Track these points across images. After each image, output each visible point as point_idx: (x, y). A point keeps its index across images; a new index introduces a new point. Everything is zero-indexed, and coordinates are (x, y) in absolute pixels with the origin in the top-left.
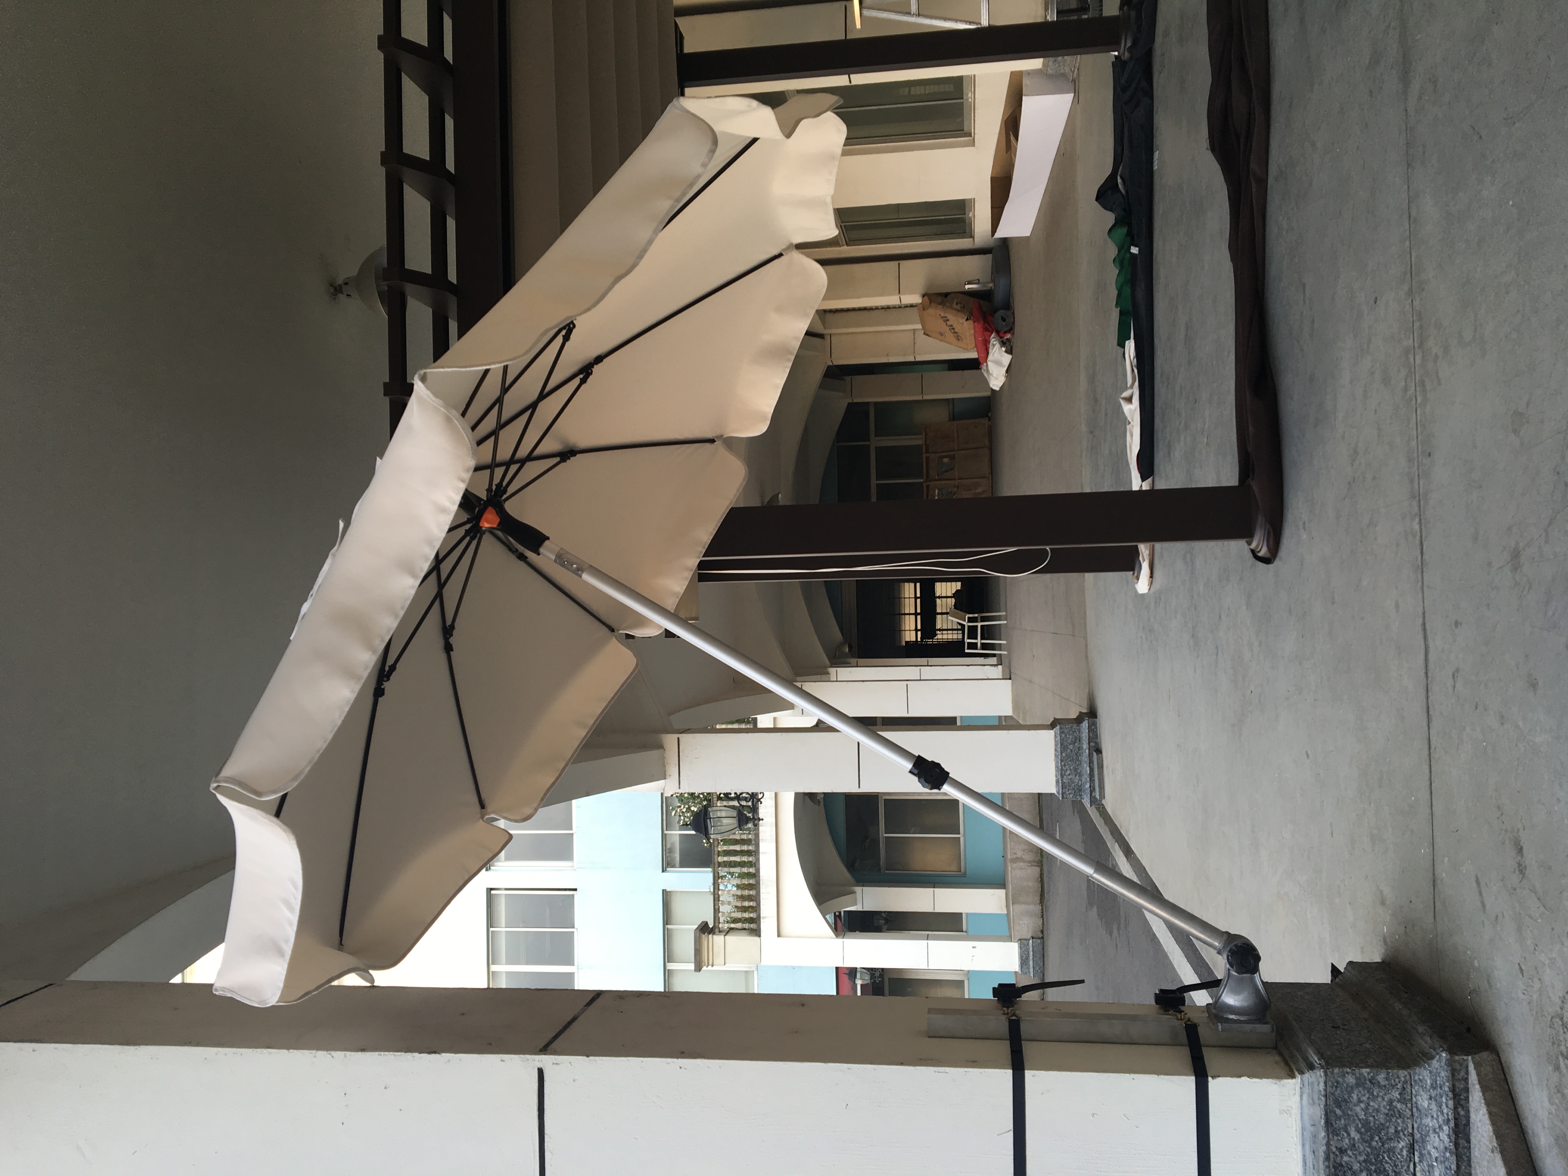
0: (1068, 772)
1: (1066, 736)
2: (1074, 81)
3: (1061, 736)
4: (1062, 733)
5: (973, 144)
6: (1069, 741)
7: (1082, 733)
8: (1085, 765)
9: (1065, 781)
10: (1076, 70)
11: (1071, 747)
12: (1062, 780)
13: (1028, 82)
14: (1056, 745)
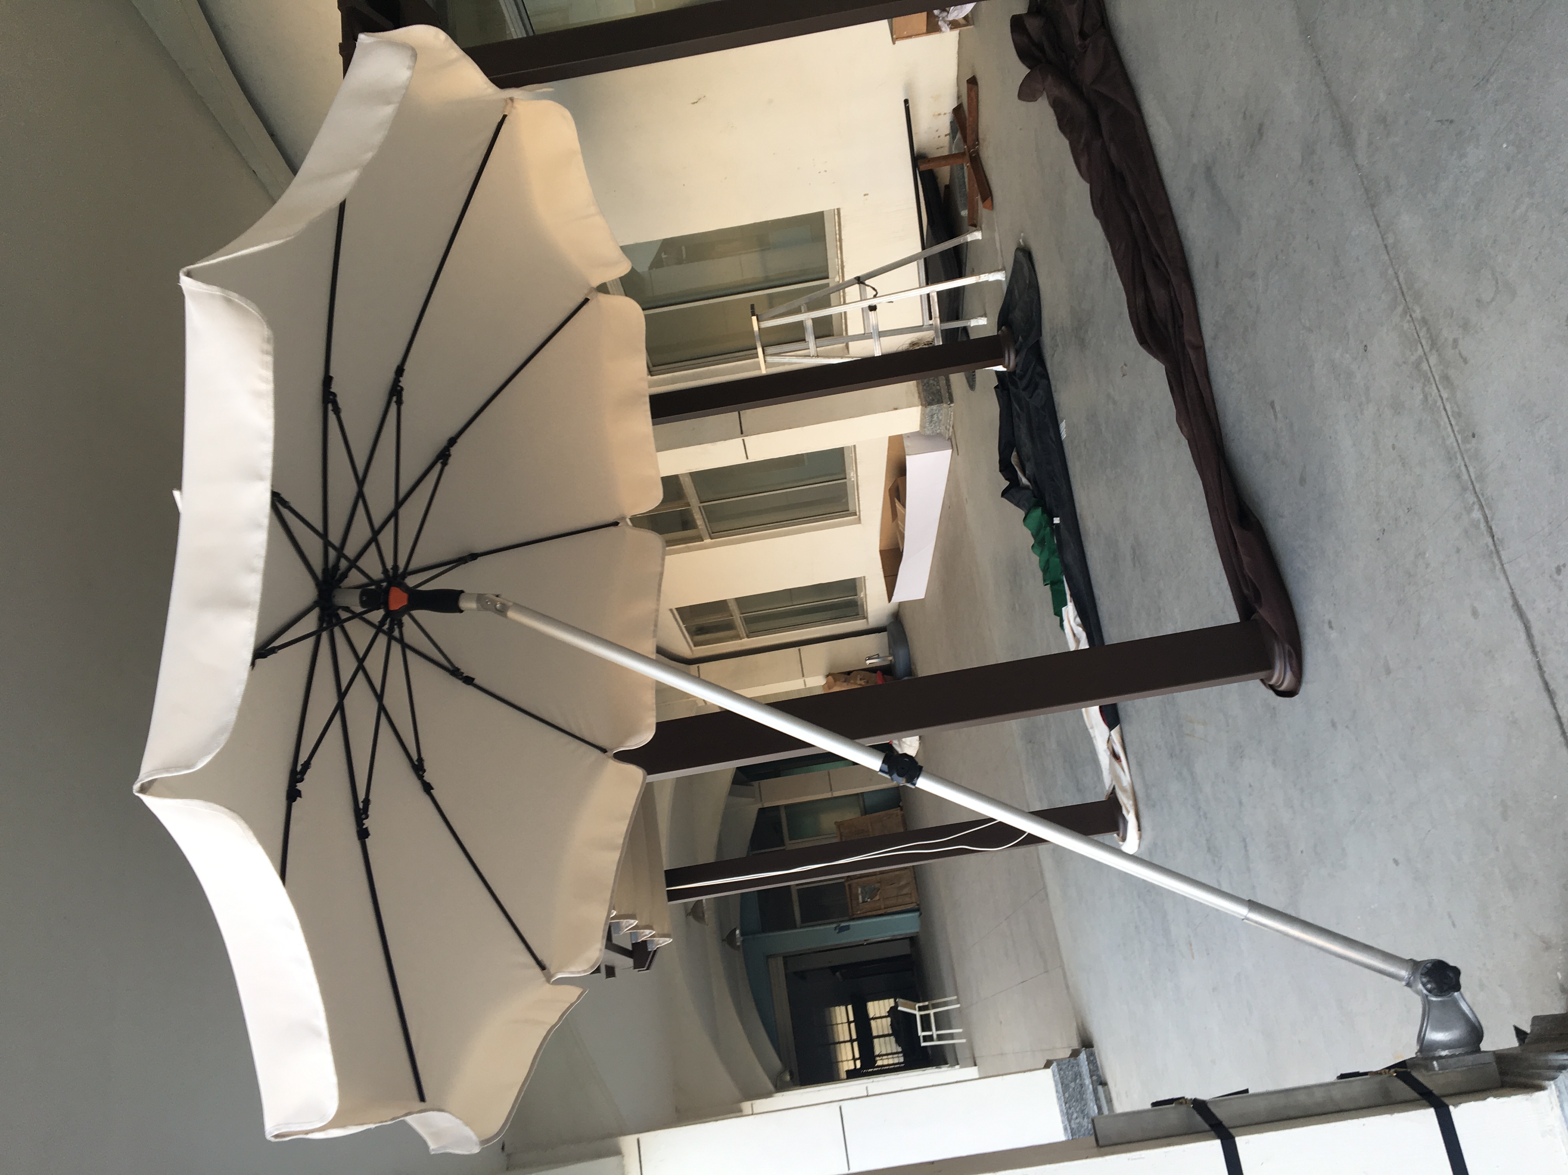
0: (1075, 1115)
1: (1065, 1073)
2: (950, 439)
3: (1060, 1074)
4: (1060, 1070)
5: (859, 521)
6: (1069, 1078)
7: (1081, 1067)
8: (1091, 1105)
9: (1073, 1126)
10: (951, 428)
11: (1072, 1085)
12: (1070, 1126)
13: (909, 444)
14: (1056, 1086)
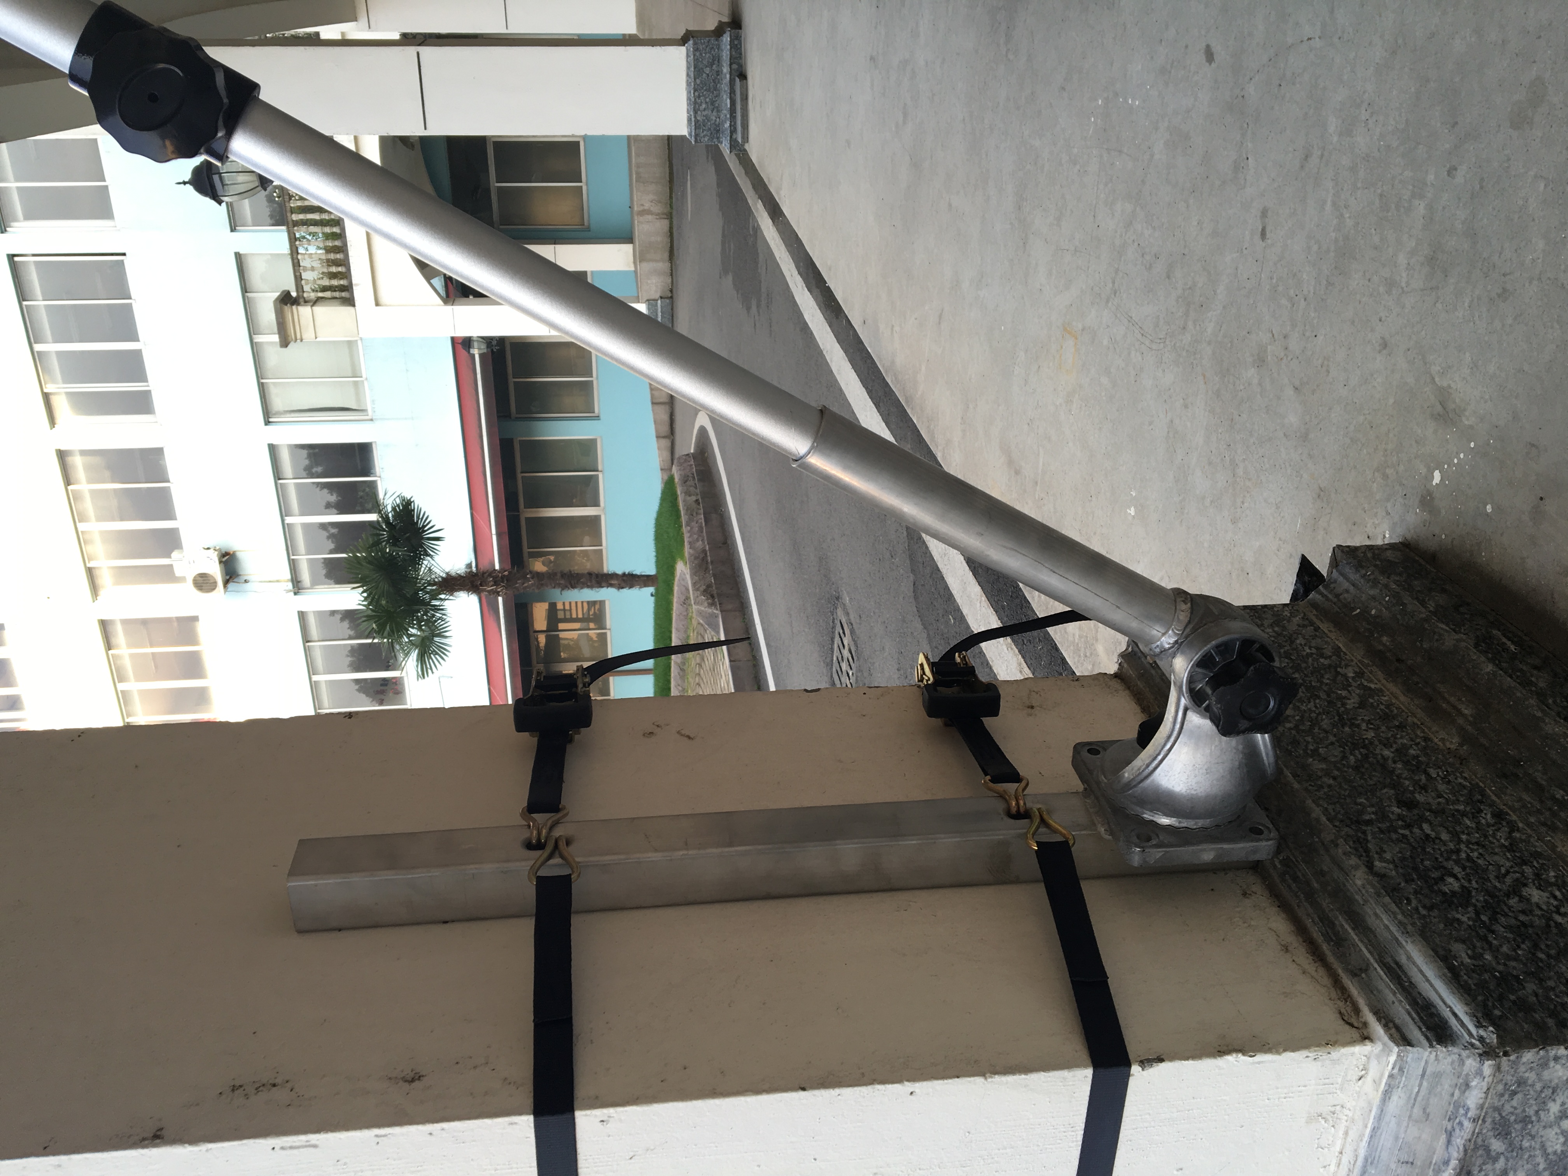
0: (704, 106)
1: (701, 54)
3: (694, 55)
4: (696, 50)
6: (705, 62)
7: (722, 50)
8: (725, 97)
9: (698, 118)
11: (707, 70)
12: (695, 117)
14: (688, 68)
